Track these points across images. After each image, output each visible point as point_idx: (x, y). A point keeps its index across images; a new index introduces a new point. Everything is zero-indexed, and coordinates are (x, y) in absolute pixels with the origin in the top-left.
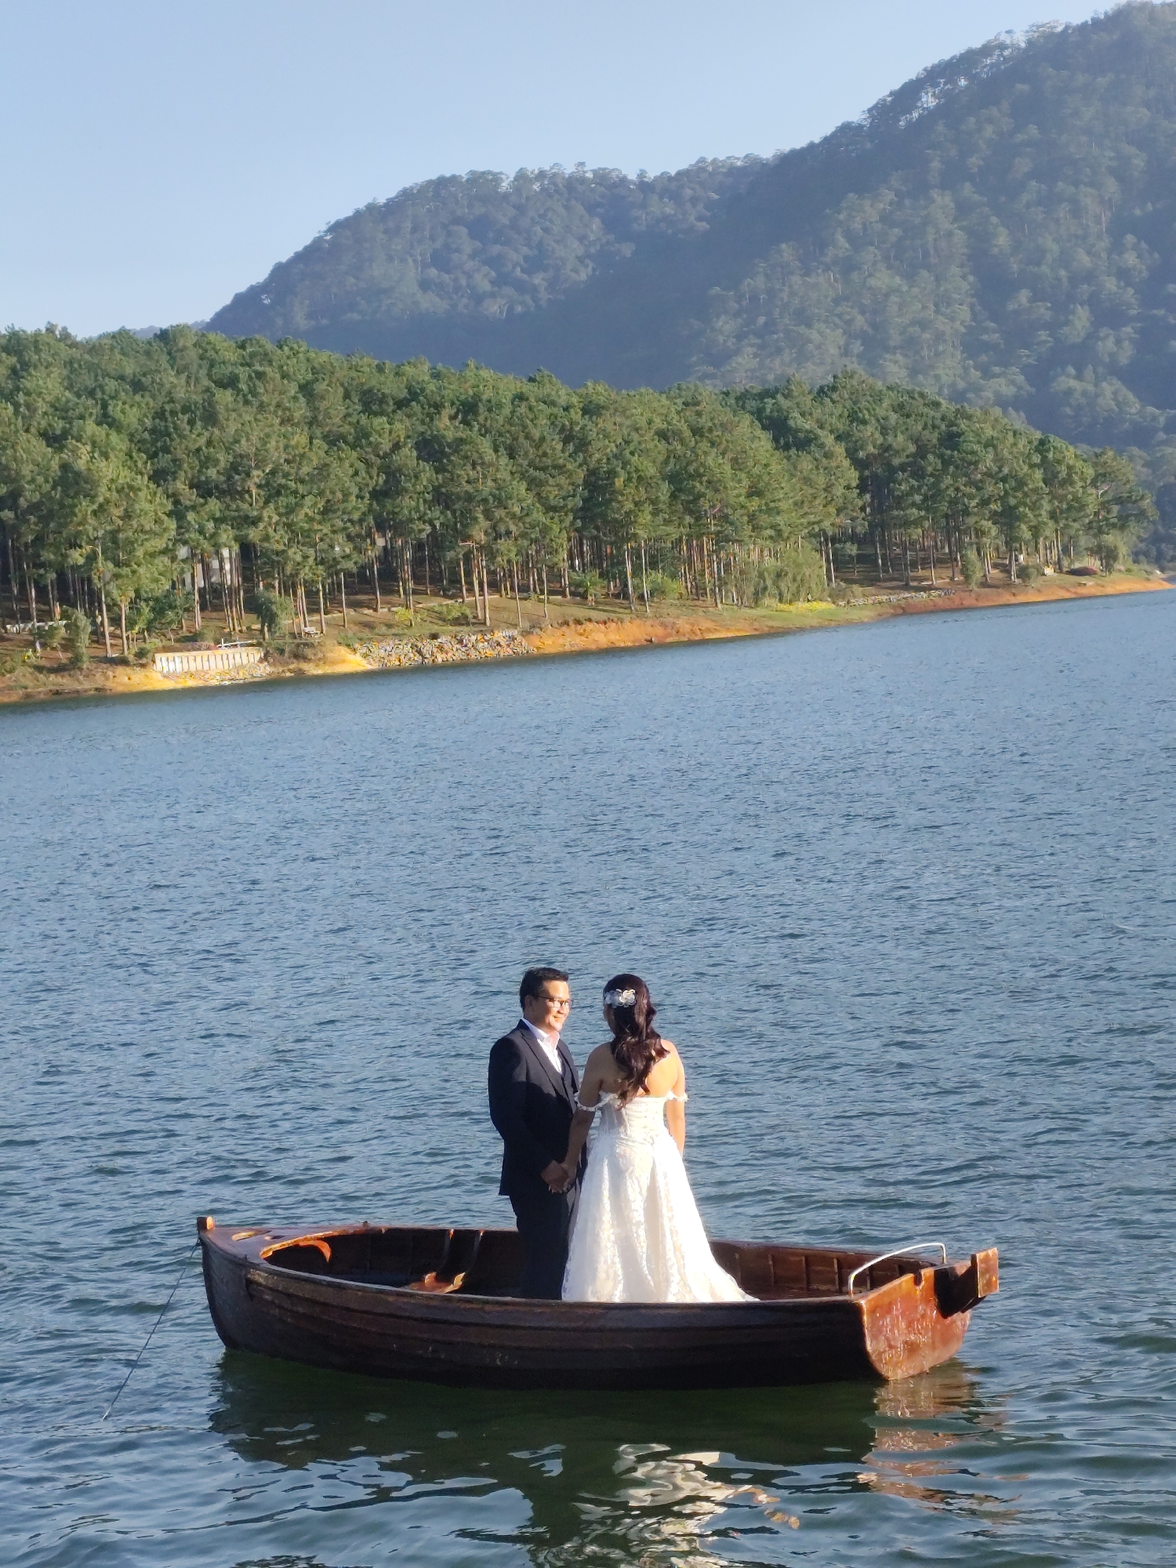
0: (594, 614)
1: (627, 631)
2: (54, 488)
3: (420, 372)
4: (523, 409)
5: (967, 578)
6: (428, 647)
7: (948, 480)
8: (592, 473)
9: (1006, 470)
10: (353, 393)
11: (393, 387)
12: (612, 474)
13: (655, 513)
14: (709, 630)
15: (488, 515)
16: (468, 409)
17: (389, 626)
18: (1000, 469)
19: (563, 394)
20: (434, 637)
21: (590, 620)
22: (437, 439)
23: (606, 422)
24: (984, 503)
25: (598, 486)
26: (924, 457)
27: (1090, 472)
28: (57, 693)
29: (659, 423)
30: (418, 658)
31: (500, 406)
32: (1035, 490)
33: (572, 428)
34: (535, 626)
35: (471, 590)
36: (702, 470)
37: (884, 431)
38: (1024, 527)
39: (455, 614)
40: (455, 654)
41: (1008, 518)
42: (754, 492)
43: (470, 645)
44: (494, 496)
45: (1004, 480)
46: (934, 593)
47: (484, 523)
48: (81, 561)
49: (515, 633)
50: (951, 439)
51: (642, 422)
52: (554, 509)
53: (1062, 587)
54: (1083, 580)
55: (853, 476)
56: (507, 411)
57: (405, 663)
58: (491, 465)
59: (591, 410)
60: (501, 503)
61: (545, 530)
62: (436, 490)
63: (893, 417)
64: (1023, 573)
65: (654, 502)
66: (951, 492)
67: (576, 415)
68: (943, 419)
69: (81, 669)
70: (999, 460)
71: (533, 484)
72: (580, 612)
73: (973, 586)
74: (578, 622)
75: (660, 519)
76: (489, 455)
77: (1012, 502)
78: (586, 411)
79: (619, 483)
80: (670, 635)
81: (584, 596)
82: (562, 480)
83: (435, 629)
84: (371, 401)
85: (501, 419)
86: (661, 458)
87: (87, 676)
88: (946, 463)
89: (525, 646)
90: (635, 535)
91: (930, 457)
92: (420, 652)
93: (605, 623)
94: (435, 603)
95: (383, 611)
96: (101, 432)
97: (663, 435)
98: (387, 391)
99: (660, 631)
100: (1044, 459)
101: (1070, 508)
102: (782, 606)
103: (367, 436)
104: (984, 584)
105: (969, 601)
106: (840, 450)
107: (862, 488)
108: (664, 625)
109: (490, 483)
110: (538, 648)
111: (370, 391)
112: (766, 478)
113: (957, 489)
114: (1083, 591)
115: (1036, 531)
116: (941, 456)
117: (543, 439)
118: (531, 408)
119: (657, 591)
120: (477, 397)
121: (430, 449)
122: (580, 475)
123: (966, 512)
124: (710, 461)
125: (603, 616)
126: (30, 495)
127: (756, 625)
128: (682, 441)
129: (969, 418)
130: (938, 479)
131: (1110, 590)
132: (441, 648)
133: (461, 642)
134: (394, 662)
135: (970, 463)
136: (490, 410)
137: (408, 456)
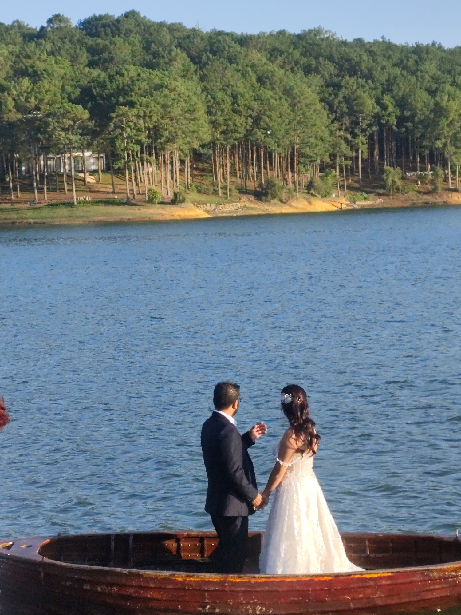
2: (430, 113)
28: (426, 203)
48: (441, 146)
69: (437, 193)
87: (440, 196)
96: (452, 89)
126: (420, 116)
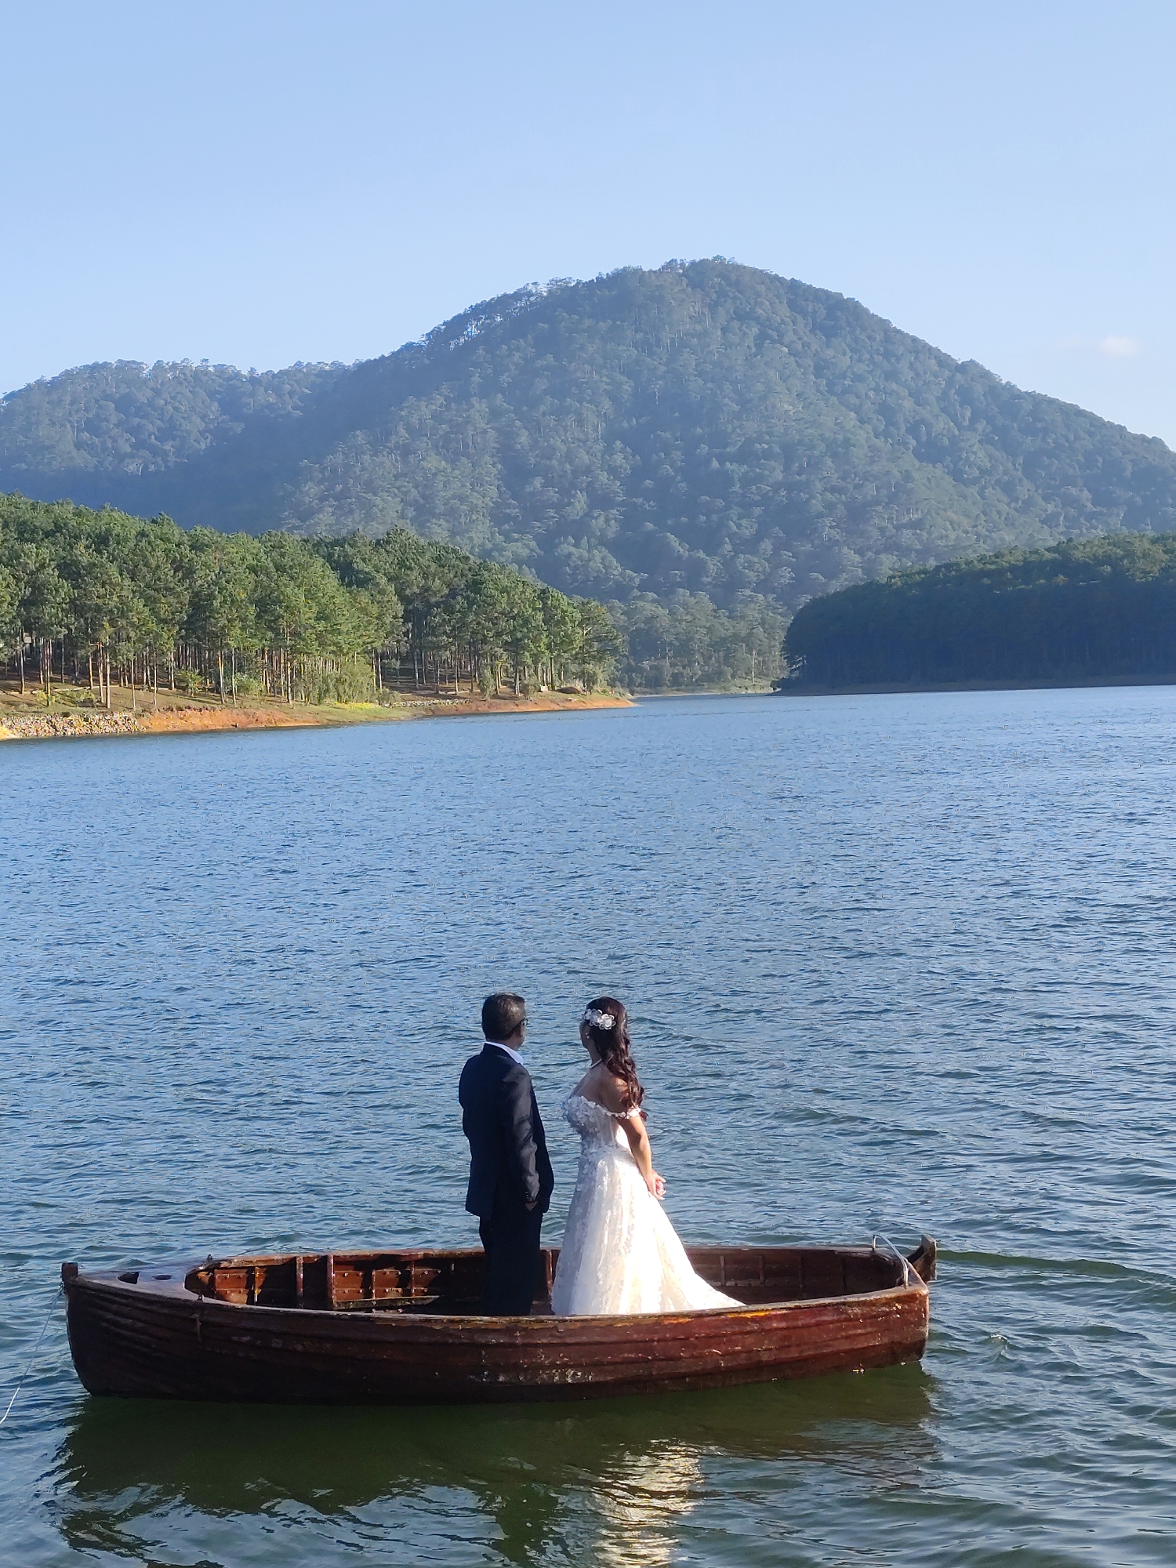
0: (192, 704)
1: (219, 716)
3: (66, 511)
4: (143, 544)
5: (483, 690)
6: (60, 723)
7: (471, 617)
8: (196, 594)
9: (516, 611)
10: (11, 525)
11: (42, 520)
12: (211, 597)
13: (243, 629)
14: (281, 720)
15: (112, 623)
16: (101, 541)
17: (30, 705)
18: (512, 611)
19: (176, 533)
20: (66, 715)
21: (189, 708)
22: (76, 563)
23: (209, 557)
24: (498, 634)
25: (200, 606)
26: (454, 598)
27: (578, 616)
29: (250, 560)
30: (52, 730)
31: (126, 540)
32: (537, 628)
33: (181, 559)
34: (146, 710)
35: (97, 681)
36: (282, 597)
37: (425, 576)
38: (526, 653)
39: (82, 698)
40: (81, 729)
41: (515, 647)
42: (321, 616)
43: (93, 723)
44: (118, 608)
45: (514, 618)
46: (457, 701)
47: (110, 630)
49: (129, 715)
50: (476, 586)
51: (237, 560)
52: (165, 621)
53: (552, 701)
54: (569, 697)
55: (400, 609)
56: (131, 544)
57: (42, 734)
58: (119, 585)
59: (197, 546)
60: (123, 615)
61: (158, 636)
62: (72, 602)
63: (434, 567)
64: (525, 690)
65: (243, 620)
66: (474, 625)
67: (185, 550)
68: (470, 570)
70: (512, 604)
71: (150, 602)
72: (182, 702)
73: (487, 697)
74: (180, 709)
75: (246, 634)
76: (117, 579)
77: (519, 635)
78: (193, 547)
79: (216, 604)
80: (251, 722)
81: (184, 689)
82: (171, 599)
83: (67, 709)
84: (25, 532)
85: (126, 551)
86: (251, 587)
88: (471, 603)
89: (138, 725)
90: (227, 644)
91: (459, 598)
92: (54, 727)
93: (201, 710)
94: (68, 689)
95: (26, 693)
97: (253, 570)
98: (37, 524)
99: (243, 718)
100: (545, 604)
101: (563, 642)
102: (338, 705)
103: (18, 557)
104: (495, 696)
105: (483, 708)
106: (391, 588)
107: (406, 618)
108: (245, 713)
109: (115, 598)
110: (147, 727)
111: (25, 523)
112: (332, 606)
113: (479, 623)
114: (568, 705)
115: (536, 659)
116: (467, 598)
117: (158, 567)
118: (149, 543)
119: (243, 688)
120: (109, 531)
121: (69, 570)
122: (186, 597)
123: (484, 641)
124: (288, 591)
125: (201, 705)
127: (319, 718)
128: (268, 575)
129: (489, 571)
130: (465, 615)
131: (589, 706)
132: (71, 724)
133: (86, 720)
134: (32, 733)
135: (489, 605)
136: (118, 543)
137: (51, 575)
